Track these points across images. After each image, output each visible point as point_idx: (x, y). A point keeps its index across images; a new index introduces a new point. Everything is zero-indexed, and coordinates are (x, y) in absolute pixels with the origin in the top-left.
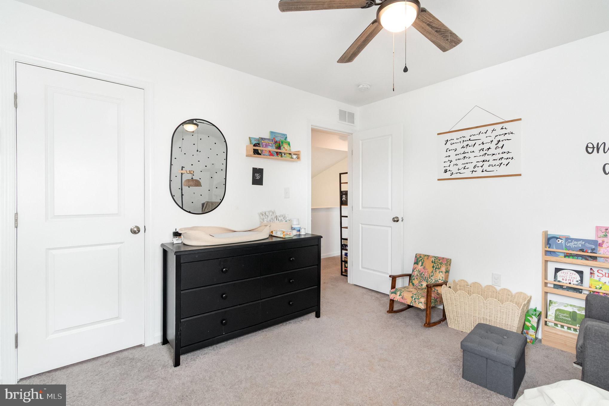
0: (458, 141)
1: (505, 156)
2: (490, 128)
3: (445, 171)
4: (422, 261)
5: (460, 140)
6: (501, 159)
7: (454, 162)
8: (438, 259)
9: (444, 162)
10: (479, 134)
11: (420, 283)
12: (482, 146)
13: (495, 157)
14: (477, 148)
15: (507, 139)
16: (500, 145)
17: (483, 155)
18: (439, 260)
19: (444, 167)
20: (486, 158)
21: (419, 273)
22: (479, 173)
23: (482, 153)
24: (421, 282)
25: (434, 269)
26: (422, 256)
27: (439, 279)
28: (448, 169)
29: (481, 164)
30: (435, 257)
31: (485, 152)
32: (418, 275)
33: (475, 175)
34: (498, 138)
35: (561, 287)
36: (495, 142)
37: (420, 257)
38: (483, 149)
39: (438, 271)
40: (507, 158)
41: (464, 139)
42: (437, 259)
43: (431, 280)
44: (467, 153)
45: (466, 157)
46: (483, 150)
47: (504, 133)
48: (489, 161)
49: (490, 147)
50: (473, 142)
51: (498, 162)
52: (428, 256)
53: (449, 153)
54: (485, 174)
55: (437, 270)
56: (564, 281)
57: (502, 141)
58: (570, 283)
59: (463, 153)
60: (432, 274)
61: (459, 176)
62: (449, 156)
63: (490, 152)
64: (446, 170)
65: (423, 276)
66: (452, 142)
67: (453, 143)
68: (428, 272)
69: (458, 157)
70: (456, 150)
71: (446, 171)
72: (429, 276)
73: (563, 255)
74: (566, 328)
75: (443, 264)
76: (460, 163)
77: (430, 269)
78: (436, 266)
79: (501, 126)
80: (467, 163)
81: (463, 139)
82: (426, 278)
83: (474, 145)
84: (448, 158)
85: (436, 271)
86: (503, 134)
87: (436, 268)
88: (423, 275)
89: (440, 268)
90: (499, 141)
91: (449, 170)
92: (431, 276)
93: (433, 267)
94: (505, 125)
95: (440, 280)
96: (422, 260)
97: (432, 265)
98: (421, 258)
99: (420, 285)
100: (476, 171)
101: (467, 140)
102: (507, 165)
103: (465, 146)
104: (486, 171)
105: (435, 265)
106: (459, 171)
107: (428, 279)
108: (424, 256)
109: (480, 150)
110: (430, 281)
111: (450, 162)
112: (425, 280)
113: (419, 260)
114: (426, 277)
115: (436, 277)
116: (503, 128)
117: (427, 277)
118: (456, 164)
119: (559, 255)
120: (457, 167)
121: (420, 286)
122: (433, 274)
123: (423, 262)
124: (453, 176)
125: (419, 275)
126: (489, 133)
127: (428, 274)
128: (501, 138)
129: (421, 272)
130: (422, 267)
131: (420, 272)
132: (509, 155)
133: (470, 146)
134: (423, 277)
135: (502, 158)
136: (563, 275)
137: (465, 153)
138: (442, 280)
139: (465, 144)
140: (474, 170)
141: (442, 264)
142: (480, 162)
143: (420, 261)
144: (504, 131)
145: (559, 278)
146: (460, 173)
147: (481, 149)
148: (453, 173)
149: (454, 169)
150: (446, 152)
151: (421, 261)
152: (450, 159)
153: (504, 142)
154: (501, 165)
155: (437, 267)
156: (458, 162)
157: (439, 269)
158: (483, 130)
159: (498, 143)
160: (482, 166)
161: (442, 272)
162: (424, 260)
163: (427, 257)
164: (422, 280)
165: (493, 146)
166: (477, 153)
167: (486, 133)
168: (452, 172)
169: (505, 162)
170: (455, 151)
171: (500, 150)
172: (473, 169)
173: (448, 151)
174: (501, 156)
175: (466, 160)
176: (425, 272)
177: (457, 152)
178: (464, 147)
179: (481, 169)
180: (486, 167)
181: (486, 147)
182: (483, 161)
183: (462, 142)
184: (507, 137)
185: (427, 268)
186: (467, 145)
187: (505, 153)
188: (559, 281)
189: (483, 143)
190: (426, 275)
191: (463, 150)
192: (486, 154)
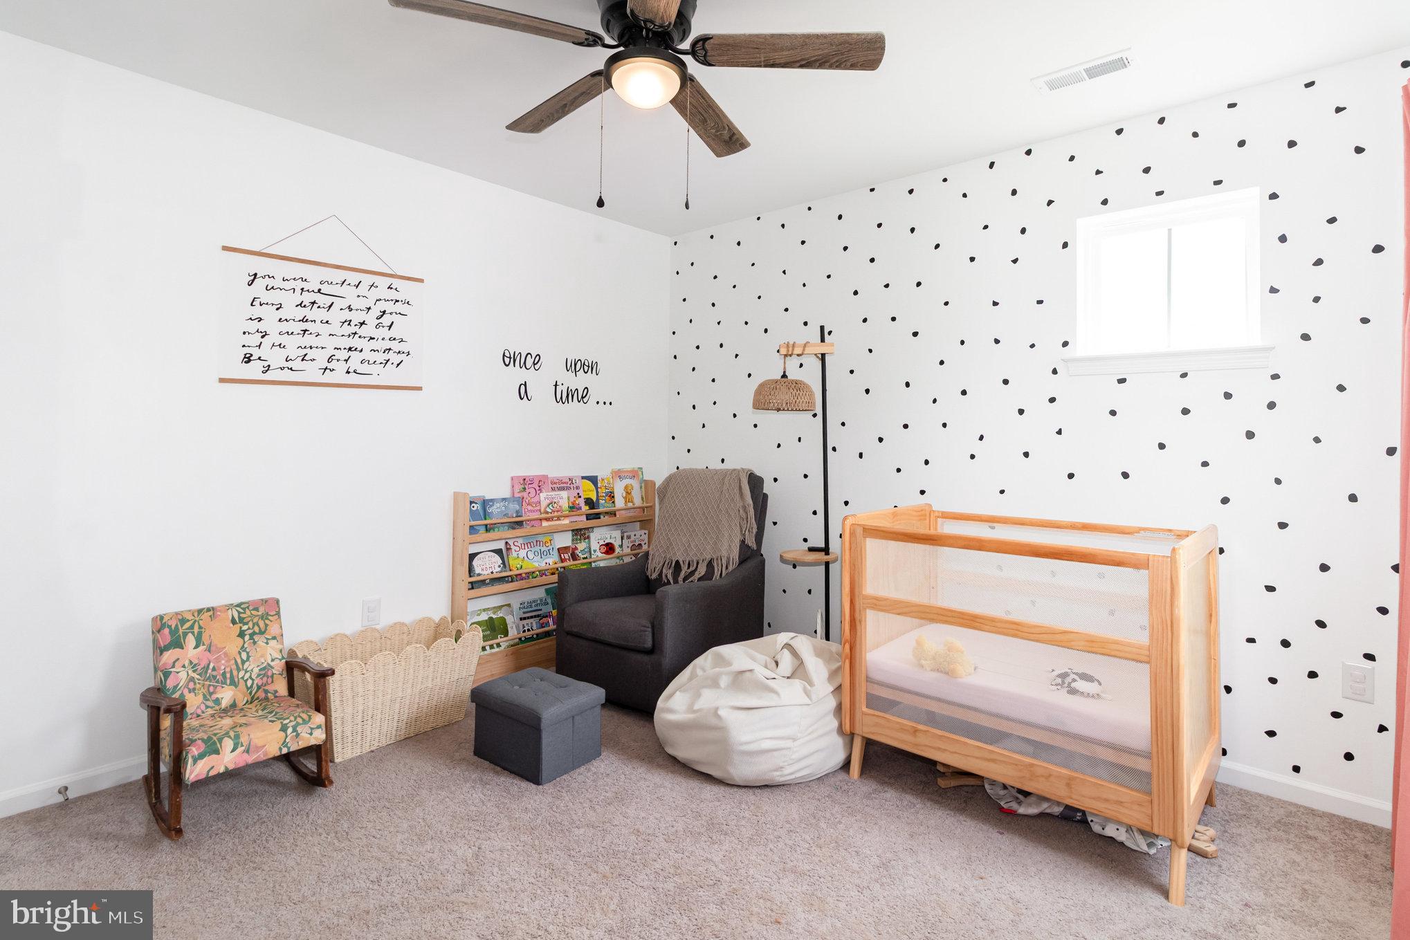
0: (287, 285)
1: (395, 346)
2: (367, 280)
3: (245, 358)
4: (196, 630)
5: (292, 284)
6: (387, 352)
7: (274, 337)
8: (251, 608)
9: (244, 333)
10: (343, 283)
11: (208, 700)
12: (347, 315)
13: (373, 345)
14: (336, 316)
15: (400, 313)
16: (386, 320)
17: (349, 336)
18: (256, 609)
19: (244, 346)
20: (355, 343)
21: (194, 671)
22: (339, 376)
23: (347, 330)
24: (211, 694)
25: (247, 638)
26: (189, 617)
27: (273, 660)
28: (256, 353)
29: (344, 354)
30: (239, 605)
31: (353, 329)
32: (192, 679)
33: (329, 378)
34: (382, 306)
35: (483, 583)
36: (376, 312)
37: (183, 621)
38: (350, 321)
39: (260, 640)
40: (399, 352)
41: (306, 286)
42: (248, 607)
43: (246, 672)
44: (312, 321)
45: (309, 332)
46: (349, 324)
47: (394, 298)
48: (361, 351)
49: (364, 321)
50: (329, 300)
51: (381, 357)
52: (208, 610)
53: (257, 311)
54: (353, 379)
55: (256, 638)
56: (485, 572)
57: (391, 314)
58: (492, 573)
59: (302, 320)
60: (244, 656)
61: (287, 376)
62: (260, 320)
63: (363, 331)
64: (248, 356)
65: (214, 673)
66: (271, 283)
67: (273, 288)
68: (226, 654)
69: (285, 327)
70: (280, 307)
71: (248, 359)
72: (234, 667)
73: (484, 528)
74: (488, 648)
75: (272, 616)
76: (292, 343)
77: (233, 645)
78: (249, 629)
79: (389, 281)
80: (311, 348)
81: (300, 284)
82: (228, 675)
83: (330, 307)
84: (255, 325)
85: (255, 643)
86: (392, 300)
87: (252, 636)
88: (214, 669)
89: (266, 629)
90: (384, 312)
91: (259, 358)
92: (243, 662)
93: (242, 634)
94: (396, 283)
95: (277, 662)
96: (192, 627)
97: (236, 629)
98: (187, 625)
99: (209, 703)
100: (333, 370)
101: (313, 291)
102: (398, 365)
103: (306, 303)
104: (354, 372)
105: (245, 628)
106: (290, 364)
107: (235, 673)
108: (196, 614)
109: (344, 323)
110: (243, 678)
111: (263, 337)
112: (225, 683)
113: (181, 631)
114: (224, 673)
115: (262, 656)
116: (392, 288)
117: (228, 670)
118: (280, 345)
119: (479, 530)
120: (283, 353)
121: (212, 708)
122: (248, 653)
123: (200, 634)
124: (268, 376)
125: (198, 677)
126: (363, 289)
127: (228, 661)
128: (389, 307)
129: (204, 663)
130: (202, 648)
131: (200, 667)
132: (402, 347)
133: (319, 307)
134: (214, 677)
135: (390, 349)
136: (480, 562)
137: (306, 321)
138: (281, 660)
139: (307, 298)
140: (330, 366)
141: (269, 618)
142: (342, 349)
143: (185, 634)
144: (392, 295)
145: (477, 570)
146: (291, 369)
147: (345, 321)
148: (269, 366)
149: (276, 358)
150: (252, 305)
151: (193, 633)
152: (262, 326)
153: (394, 318)
154: (386, 363)
155: (256, 629)
156: (284, 340)
157: (262, 633)
158: (353, 278)
159: (382, 316)
160: (346, 361)
161: (274, 638)
162: (200, 627)
163: (211, 613)
164: (215, 687)
165: (371, 319)
166: (335, 328)
167: (357, 287)
168: (266, 364)
169: (395, 358)
170: (277, 309)
171: (384, 332)
172: (326, 364)
173: (257, 303)
174: (388, 344)
175: (308, 340)
176: (218, 660)
177: (282, 314)
178: (305, 306)
179: (345, 367)
180: (354, 363)
181: (356, 317)
182: (350, 349)
183: (298, 291)
184: (399, 307)
185: (219, 646)
186: (313, 303)
187: (394, 339)
188: (479, 575)
189: (350, 308)
190: (223, 667)
191: (301, 312)
192: (355, 333)
